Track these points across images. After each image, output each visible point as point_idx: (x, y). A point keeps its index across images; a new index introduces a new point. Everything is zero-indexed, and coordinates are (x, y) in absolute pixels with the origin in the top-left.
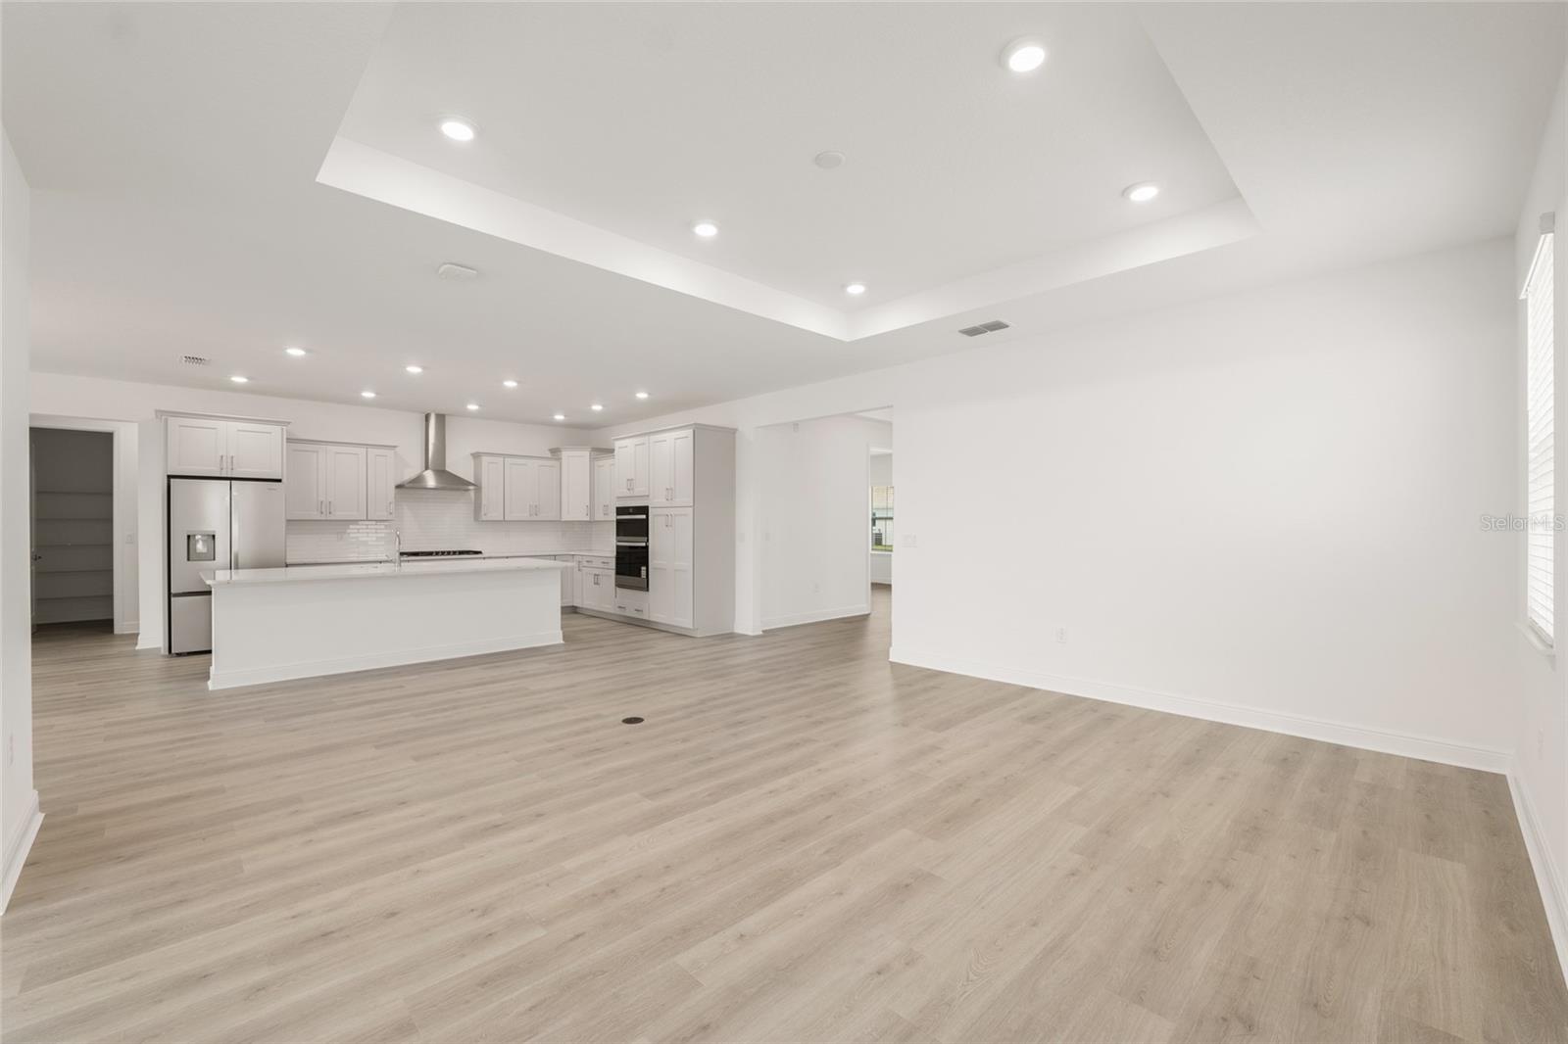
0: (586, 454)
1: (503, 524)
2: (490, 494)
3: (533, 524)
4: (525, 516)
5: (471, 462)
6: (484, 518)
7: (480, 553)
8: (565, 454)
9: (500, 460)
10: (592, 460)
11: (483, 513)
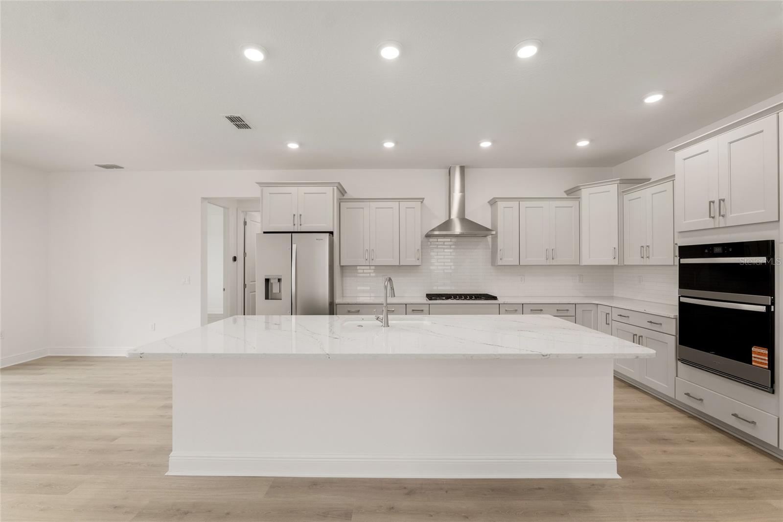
0: (613, 188)
1: (519, 269)
2: (506, 239)
3: (549, 268)
4: (542, 261)
5: (489, 209)
6: (500, 263)
7: (495, 298)
8: (585, 193)
9: (515, 204)
10: (621, 194)
11: (499, 259)
